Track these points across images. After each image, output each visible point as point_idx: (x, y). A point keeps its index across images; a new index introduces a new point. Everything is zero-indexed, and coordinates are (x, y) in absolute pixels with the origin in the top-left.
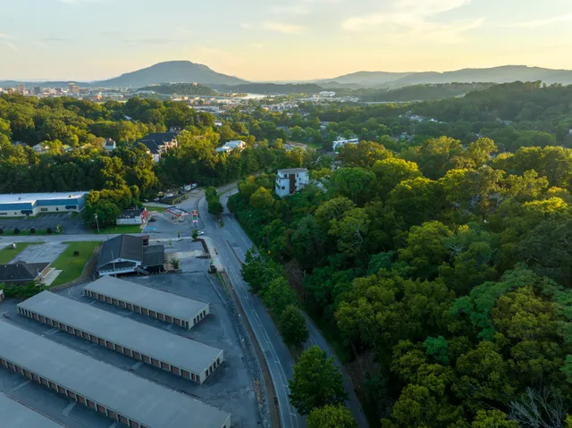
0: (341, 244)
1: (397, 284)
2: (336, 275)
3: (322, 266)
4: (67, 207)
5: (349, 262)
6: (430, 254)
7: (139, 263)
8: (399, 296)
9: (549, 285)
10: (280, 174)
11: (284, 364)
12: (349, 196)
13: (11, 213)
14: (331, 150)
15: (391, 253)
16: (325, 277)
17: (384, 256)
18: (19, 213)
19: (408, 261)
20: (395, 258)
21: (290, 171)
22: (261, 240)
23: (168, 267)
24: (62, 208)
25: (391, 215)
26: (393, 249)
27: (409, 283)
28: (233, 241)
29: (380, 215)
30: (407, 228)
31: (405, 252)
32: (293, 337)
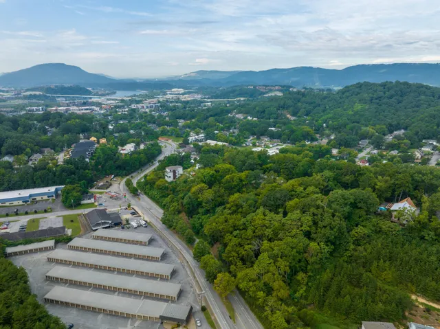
0: (204, 204)
1: (225, 217)
2: (203, 217)
3: (197, 214)
4: (48, 197)
5: (208, 212)
6: (237, 205)
7: (110, 222)
8: (226, 221)
9: (267, 212)
10: (167, 170)
11: (187, 251)
12: (205, 182)
13: (16, 203)
14: (188, 144)
15: (223, 207)
16: (199, 219)
17: (221, 208)
18: (21, 203)
19: (230, 209)
20: (225, 208)
21: (173, 168)
22: (165, 205)
23: (124, 222)
24: (45, 197)
25: (223, 191)
26: (224, 205)
27: (229, 216)
28: (148, 207)
29: (219, 191)
30: (228, 196)
31: (228, 206)
32: (190, 242)
